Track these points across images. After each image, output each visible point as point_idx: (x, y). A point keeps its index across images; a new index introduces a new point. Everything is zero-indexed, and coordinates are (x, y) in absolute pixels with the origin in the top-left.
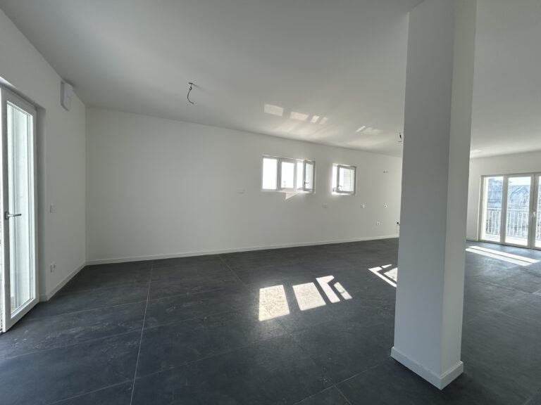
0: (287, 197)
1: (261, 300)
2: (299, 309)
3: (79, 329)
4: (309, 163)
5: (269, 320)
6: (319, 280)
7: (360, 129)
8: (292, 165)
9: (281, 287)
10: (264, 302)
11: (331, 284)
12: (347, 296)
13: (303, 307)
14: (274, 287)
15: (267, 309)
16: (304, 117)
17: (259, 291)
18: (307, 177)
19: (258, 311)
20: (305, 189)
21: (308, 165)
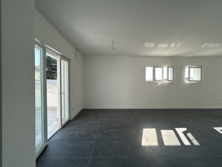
0: (159, 84)
1: (143, 135)
2: (163, 144)
3: (78, 132)
4: (170, 67)
5: (147, 146)
6: (177, 129)
7: (204, 46)
8: (161, 69)
9: (154, 130)
10: (145, 136)
11: (185, 133)
12: (196, 143)
13: (166, 143)
14: (150, 129)
15: (146, 140)
16: (166, 45)
17: (143, 130)
18: (169, 74)
19: (141, 140)
20: (168, 80)
21: (170, 69)
